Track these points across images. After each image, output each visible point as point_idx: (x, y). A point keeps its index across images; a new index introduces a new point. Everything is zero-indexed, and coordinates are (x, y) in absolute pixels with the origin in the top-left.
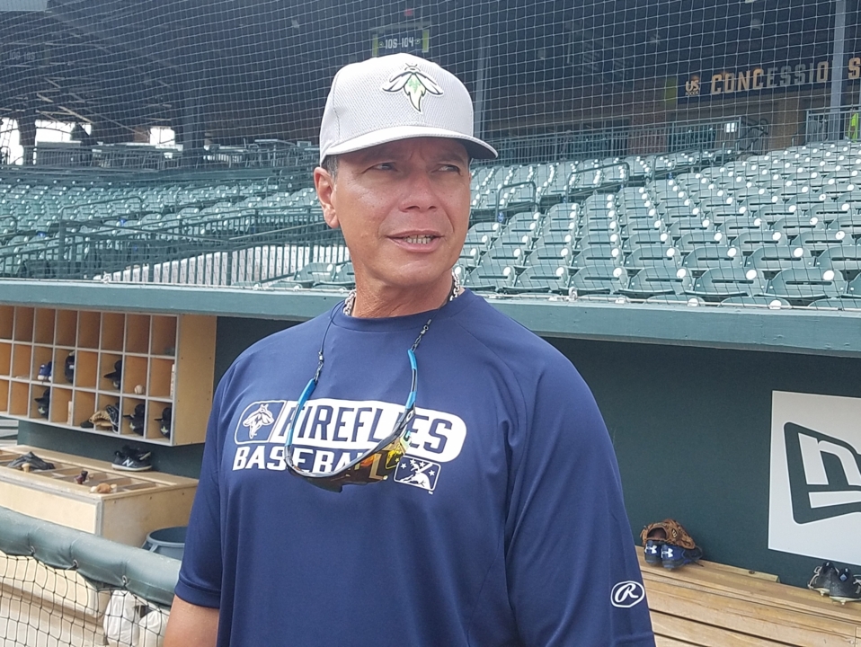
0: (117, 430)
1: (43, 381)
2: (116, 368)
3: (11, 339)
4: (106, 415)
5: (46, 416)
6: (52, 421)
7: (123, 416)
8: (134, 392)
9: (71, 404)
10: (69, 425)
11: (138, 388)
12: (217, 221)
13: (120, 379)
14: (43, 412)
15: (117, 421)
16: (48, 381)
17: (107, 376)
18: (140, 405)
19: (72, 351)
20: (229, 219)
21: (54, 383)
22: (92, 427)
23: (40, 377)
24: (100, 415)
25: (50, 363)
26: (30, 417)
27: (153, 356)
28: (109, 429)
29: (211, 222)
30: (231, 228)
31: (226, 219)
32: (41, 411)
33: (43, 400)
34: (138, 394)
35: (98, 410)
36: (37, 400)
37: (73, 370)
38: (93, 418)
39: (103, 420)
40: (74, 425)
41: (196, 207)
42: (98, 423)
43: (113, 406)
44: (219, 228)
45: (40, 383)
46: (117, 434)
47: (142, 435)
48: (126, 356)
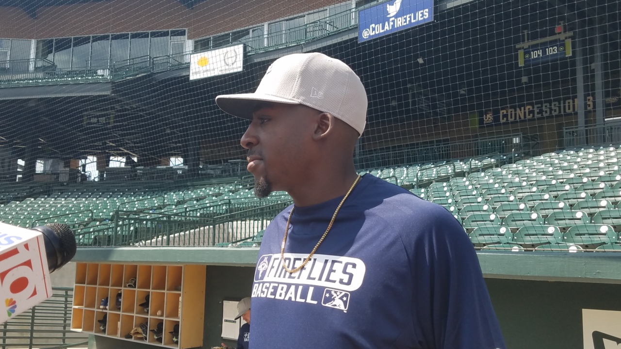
0: (146, 339)
1: (103, 309)
2: (146, 300)
3: (85, 283)
4: (140, 330)
5: (104, 331)
6: (108, 335)
7: (150, 331)
8: (156, 315)
9: (119, 323)
10: (118, 337)
11: (159, 313)
12: (207, 207)
13: (148, 307)
14: (103, 329)
15: (146, 334)
16: (106, 309)
17: (141, 305)
18: (160, 324)
19: (121, 290)
20: (213, 206)
21: (110, 310)
22: (132, 338)
23: (102, 307)
24: (136, 330)
25: (107, 298)
26: (95, 332)
27: (168, 292)
28: (141, 339)
29: (203, 208)
30: (215, 211)
31: (212, 206)
33: (103, 321)
34: (159, 316)
35: (135, 327)
36: (99, 321)
37: (121, 302)
38: (132, 332)
39: (138, 333)
40: (121, 337)
41: (195, 200)
42: (135, 335)
43: (144, 324)
44: (208, 212)
45: (101, 311)
46: (147, 342)
47: (161, 342)
48: (152, 292)
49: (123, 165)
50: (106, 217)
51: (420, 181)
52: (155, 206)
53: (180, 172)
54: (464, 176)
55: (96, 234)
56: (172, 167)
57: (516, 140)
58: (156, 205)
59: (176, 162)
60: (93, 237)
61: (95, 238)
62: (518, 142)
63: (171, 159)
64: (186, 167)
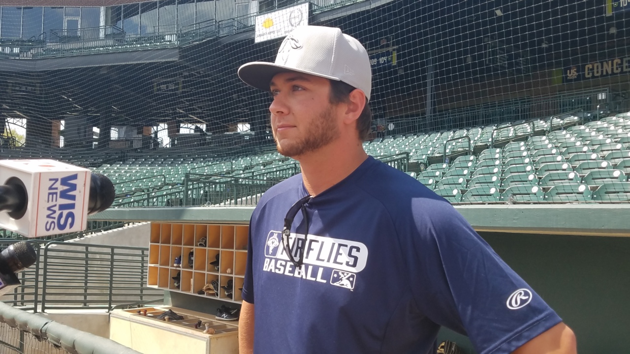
0: (218, 295)
1: (176, 267)
2: (216, 258)
3: (159, 243)
4: (211, 287)
5: (178, 287)
6: (182, 291)
7: (221, 287)
8: (226, 273)
9: (192, 280)
10: (191, 293)
11: (229, 271)
12: (273, 172)
13: (219, 265)
14: (177, 285)
15: (218, 290)
16: (180, 267)
17: (211, 263)
18: (230, 281)
19: (193, 248)
20: (280, 171)
21: (182, 268)
22: (204, 294)
23: (175, 265)
24: (208, 286)
25: (180, 257)
26: (170, 289)
27: (237, 251)
28: (213, 295)
29: (270, 173)
30: (281, 176)
31: (278, 171)
32: (176, 285)
33: (177, 278)
34: (229, 274)
35: (207, 283)
36: (173, 278)
37: (193, 260)
38: (204, 288)
39: (209, 289)
40: (194, 293)
41: (262, 165)
42: (207, 291)
43: (215, 281)
44: (274, 176)
45: (175, 268)
46: (218, 298)
47: (232, 298)
48: (221, 251)
49: (192, 132)
50: (178, 182)
51: (495, 141)
52: (224, 172)
53: (247, 138)
54: (544, 135)
55: (169, 197)
56: (239, 133)
57: (602, 96)
58: (225, 170)
59: (243, 128)
60: (166, 200)
61: (168, 201)
62: (603, 98)
63: (238, 125)
64: (253, 133)
